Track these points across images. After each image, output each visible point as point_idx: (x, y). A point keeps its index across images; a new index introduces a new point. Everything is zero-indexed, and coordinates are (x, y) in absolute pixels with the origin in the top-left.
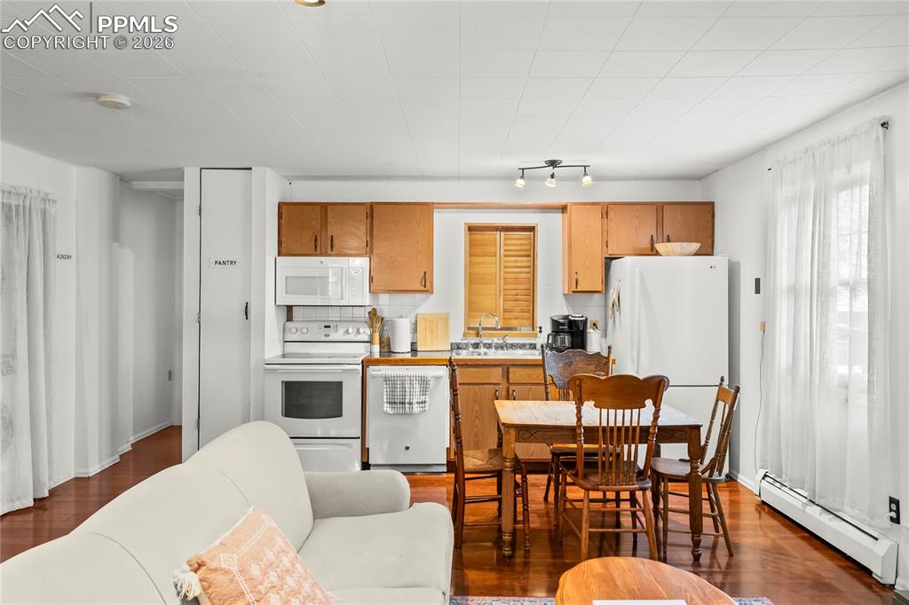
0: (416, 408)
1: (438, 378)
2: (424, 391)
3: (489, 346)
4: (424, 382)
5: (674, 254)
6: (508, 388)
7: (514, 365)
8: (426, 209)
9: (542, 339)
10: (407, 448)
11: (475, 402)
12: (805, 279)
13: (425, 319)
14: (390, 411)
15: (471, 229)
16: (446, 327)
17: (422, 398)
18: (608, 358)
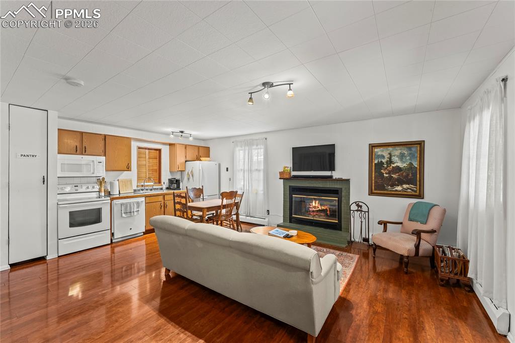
0: (135, 213)
1: (142, 202)
2: (138, 207)
3: (147, 190)
4: (138, 203)
5: (205, 161)
6: (164, 202)
7: (166, 195)
8: (129, 139)
9: (164, 187)
10: (131, 229)
11: (154, 208)
12: (246, 168)
13: (122, 181)
14: (125, 216)
15: (139, 148)
16: (131, 183)
17: (137, 210)
18: (202, 189)
